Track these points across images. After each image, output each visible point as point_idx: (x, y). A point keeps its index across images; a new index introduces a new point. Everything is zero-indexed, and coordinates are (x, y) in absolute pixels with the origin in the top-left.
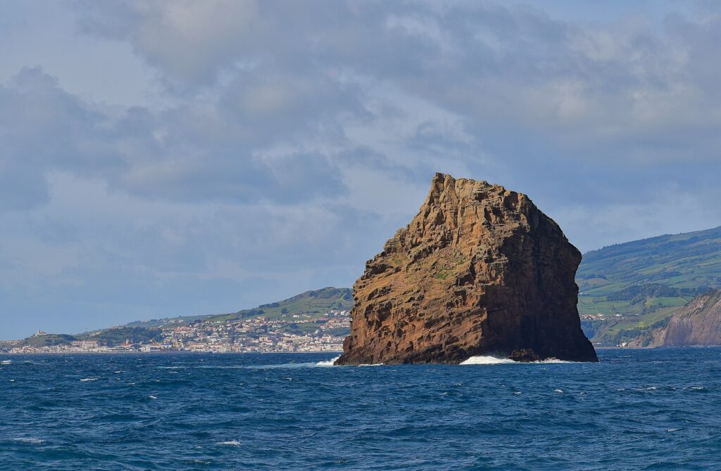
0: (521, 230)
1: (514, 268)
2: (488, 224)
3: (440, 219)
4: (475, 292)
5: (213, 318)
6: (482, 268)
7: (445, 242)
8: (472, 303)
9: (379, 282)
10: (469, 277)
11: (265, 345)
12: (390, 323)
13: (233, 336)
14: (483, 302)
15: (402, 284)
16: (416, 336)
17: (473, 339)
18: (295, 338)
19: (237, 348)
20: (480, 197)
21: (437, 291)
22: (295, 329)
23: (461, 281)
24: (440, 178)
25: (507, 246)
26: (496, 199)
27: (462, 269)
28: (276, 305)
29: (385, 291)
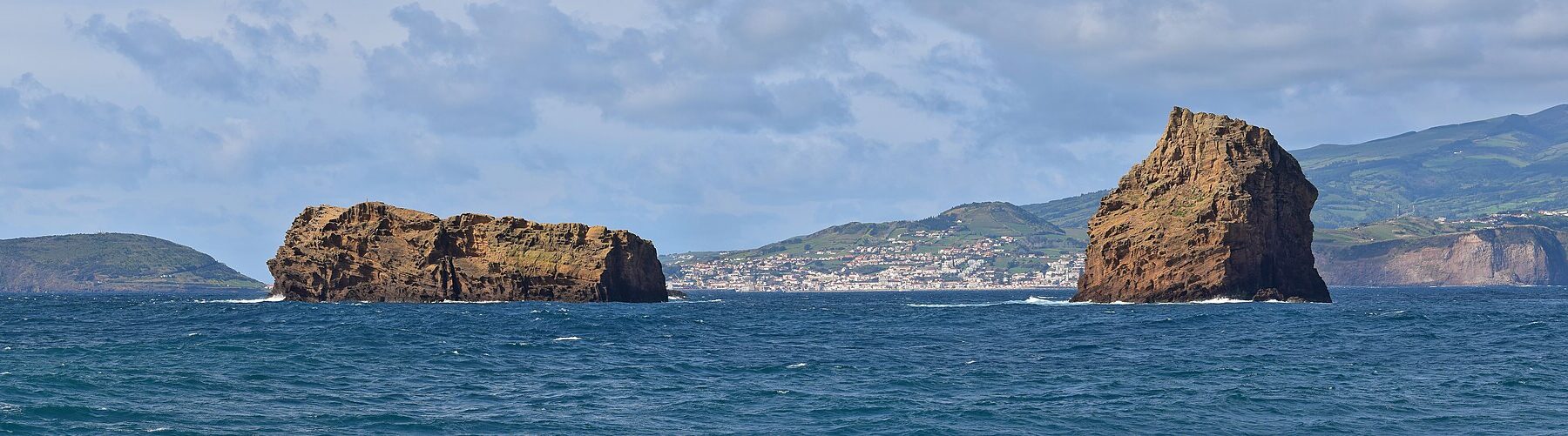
0: (1264, 166)
1: (1256, 203)
2: (1230, 160)
3: (1178, 155)
4: (1218, 230)
5: (733, 254)
6: (1225, 205)
7: (1183, 178)
8: (1214, 242)
9: (1116, 220)
10: (1211, 215)
11: (789, 284)
12: (1129, 261)
13: (756, 274)
14: (1226, 241)
15: (1141, 221)
16: (1156, 274)
17: (1216, 278)
18: (821, 276)
19: (761, 287)
20: (1221, 132)
21: (1177, 229)
22: (821, 267)
23: (1203, 218)
24: (1178, 112)
25: (1250, 183)
26: (1238, 135)
27: (1203, 205)
28: (797, 240)
29: (1123, 228)
